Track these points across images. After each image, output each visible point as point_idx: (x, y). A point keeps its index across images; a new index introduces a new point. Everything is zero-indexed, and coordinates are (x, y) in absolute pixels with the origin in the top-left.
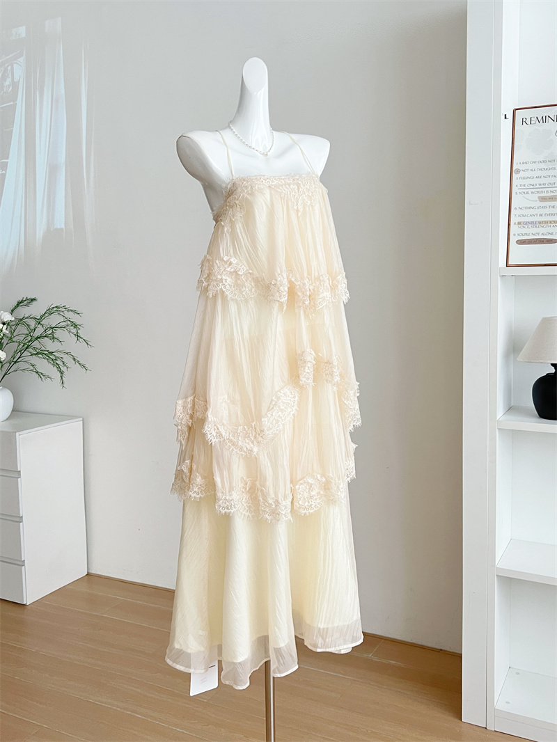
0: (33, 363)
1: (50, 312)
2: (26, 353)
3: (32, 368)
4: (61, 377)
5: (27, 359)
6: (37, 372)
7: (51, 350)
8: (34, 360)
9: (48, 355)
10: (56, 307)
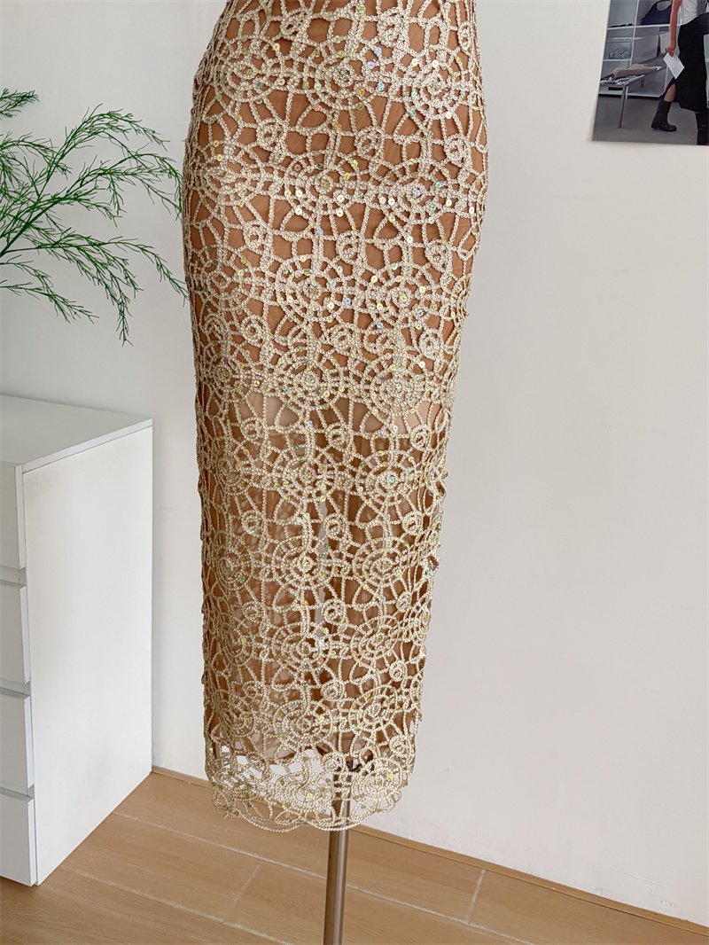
0: (43, 270)
1: (90, 128)
2: (22, 242)
3: (39, 285)
4: (122, 312)
5: (25, 257)
6: (52, 297)
10: (110, 115)
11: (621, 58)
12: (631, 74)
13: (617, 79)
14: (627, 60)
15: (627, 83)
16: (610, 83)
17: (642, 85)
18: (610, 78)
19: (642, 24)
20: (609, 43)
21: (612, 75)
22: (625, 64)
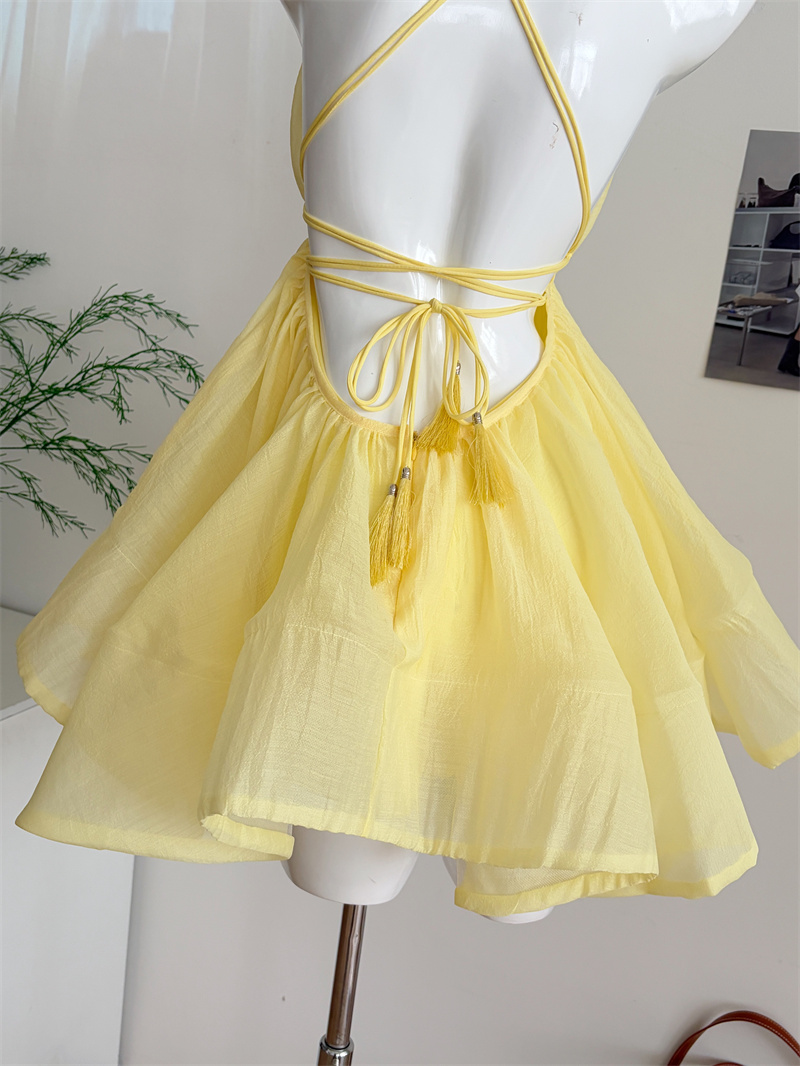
0: (30, 471)
1: (101, 311)
3: (24, 488)
6: (39, 503)
7: (97, 440)
8: (35, 462)
9: (84, 454)
10: (125, 297)
11: (744, 284)
12: (755, 303)
13: (738, 307)
14: (751, 287)
15: (750, 313)
16: (729, 311)
17: (768, 318)
18: (730, 306)
19: (771, 247)
20: (730, 265)
21: (732, 303)
22: (748, 291)
